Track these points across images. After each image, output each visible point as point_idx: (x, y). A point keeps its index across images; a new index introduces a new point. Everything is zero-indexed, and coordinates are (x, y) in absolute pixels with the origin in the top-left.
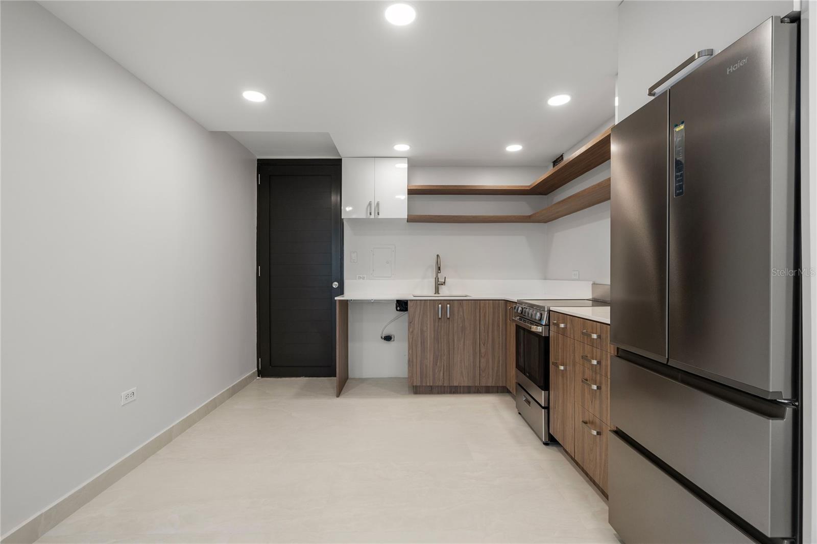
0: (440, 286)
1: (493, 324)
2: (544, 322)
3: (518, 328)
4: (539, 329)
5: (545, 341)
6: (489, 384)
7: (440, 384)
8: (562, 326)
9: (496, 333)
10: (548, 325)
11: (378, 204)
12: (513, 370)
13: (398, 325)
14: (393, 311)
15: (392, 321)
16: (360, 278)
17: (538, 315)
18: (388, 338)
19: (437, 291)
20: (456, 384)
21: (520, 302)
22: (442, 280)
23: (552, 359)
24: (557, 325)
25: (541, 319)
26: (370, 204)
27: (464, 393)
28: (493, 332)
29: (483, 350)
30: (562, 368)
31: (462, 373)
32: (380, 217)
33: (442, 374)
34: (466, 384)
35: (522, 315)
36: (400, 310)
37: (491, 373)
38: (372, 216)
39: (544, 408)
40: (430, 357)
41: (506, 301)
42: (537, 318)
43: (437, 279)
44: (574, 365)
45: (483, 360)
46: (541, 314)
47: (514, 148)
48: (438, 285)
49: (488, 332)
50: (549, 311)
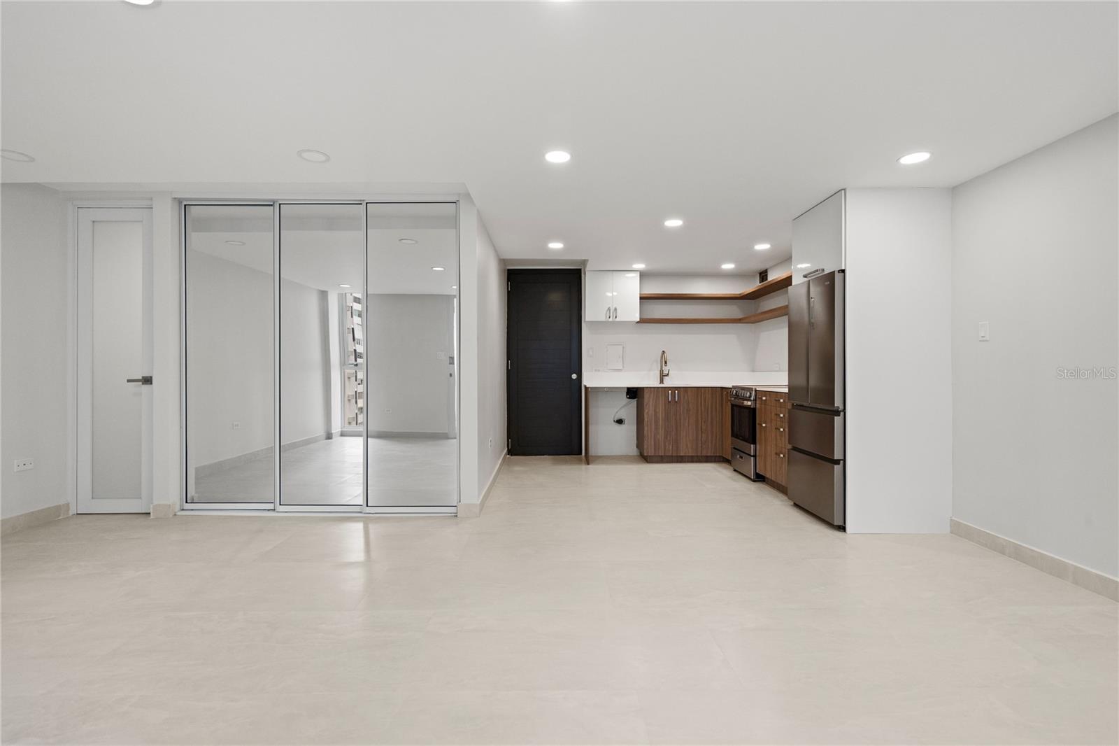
0: (664, 377)
1: (712, 408)
2: (752, 399)
3: (733, 406)
4: (749, 403)
5: (753, 411)
6: (709, 454)
7: (670, 454)
8: (764, 398)
9: (714, 413)
10: (755, 400)
11: (616, 309)
12: (729, 439)
13: (628, 410)
14: (624, 399)
15: (623, 407)
16: (596, 370)
17: (748, 394)
18: (620, 422)
19: (662, 381)
20: (682, 454)
21: (734, 387)
22: (665, 372)
23: (757, 422)
24: (761, 398)
25: (750, 397)
26: (609, 309)
27: (688, 462)
28: (712, 412)
29: (704, 427)
30: (764, 425)
31: (687, 446)
32: (617, 320)
33: (671, 447)
34: (690, 455)
35: (737, 396)
36: (629, 398)
37: (710, 446)
38: (611, 319)
39: (753, 456)
40: (661, 433)
41: (722, 388)
42: (748, 396)
43: (662, 371)
44: (771, 422)
45: (703, 435)
46: (751, 394)
47: (728, 266)
48: (662, 377)
49: (708, 414)
50: (756, 391)
